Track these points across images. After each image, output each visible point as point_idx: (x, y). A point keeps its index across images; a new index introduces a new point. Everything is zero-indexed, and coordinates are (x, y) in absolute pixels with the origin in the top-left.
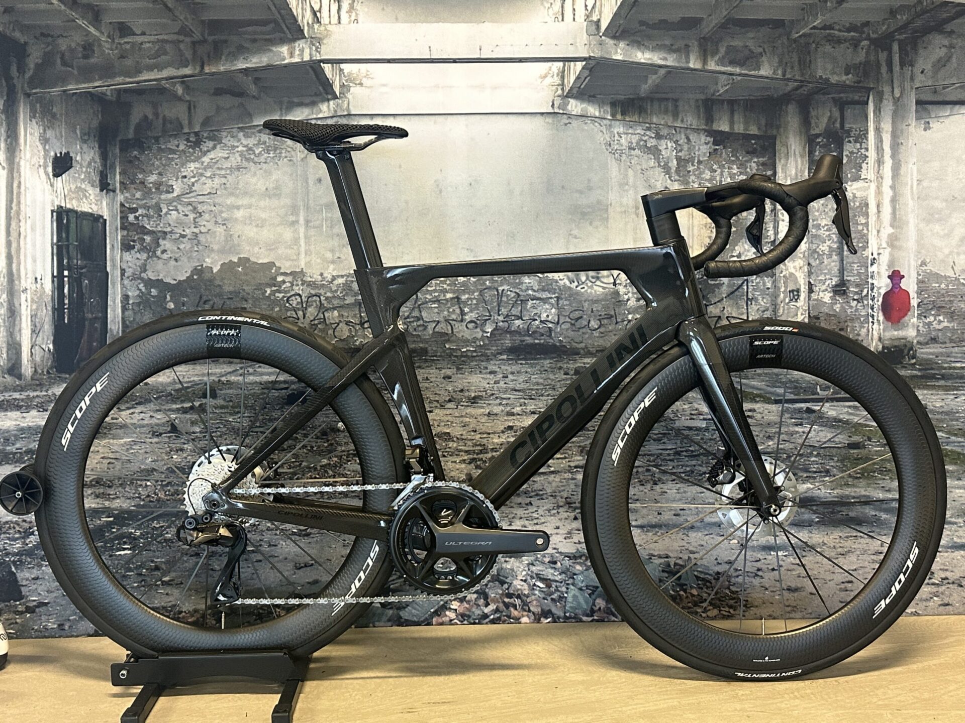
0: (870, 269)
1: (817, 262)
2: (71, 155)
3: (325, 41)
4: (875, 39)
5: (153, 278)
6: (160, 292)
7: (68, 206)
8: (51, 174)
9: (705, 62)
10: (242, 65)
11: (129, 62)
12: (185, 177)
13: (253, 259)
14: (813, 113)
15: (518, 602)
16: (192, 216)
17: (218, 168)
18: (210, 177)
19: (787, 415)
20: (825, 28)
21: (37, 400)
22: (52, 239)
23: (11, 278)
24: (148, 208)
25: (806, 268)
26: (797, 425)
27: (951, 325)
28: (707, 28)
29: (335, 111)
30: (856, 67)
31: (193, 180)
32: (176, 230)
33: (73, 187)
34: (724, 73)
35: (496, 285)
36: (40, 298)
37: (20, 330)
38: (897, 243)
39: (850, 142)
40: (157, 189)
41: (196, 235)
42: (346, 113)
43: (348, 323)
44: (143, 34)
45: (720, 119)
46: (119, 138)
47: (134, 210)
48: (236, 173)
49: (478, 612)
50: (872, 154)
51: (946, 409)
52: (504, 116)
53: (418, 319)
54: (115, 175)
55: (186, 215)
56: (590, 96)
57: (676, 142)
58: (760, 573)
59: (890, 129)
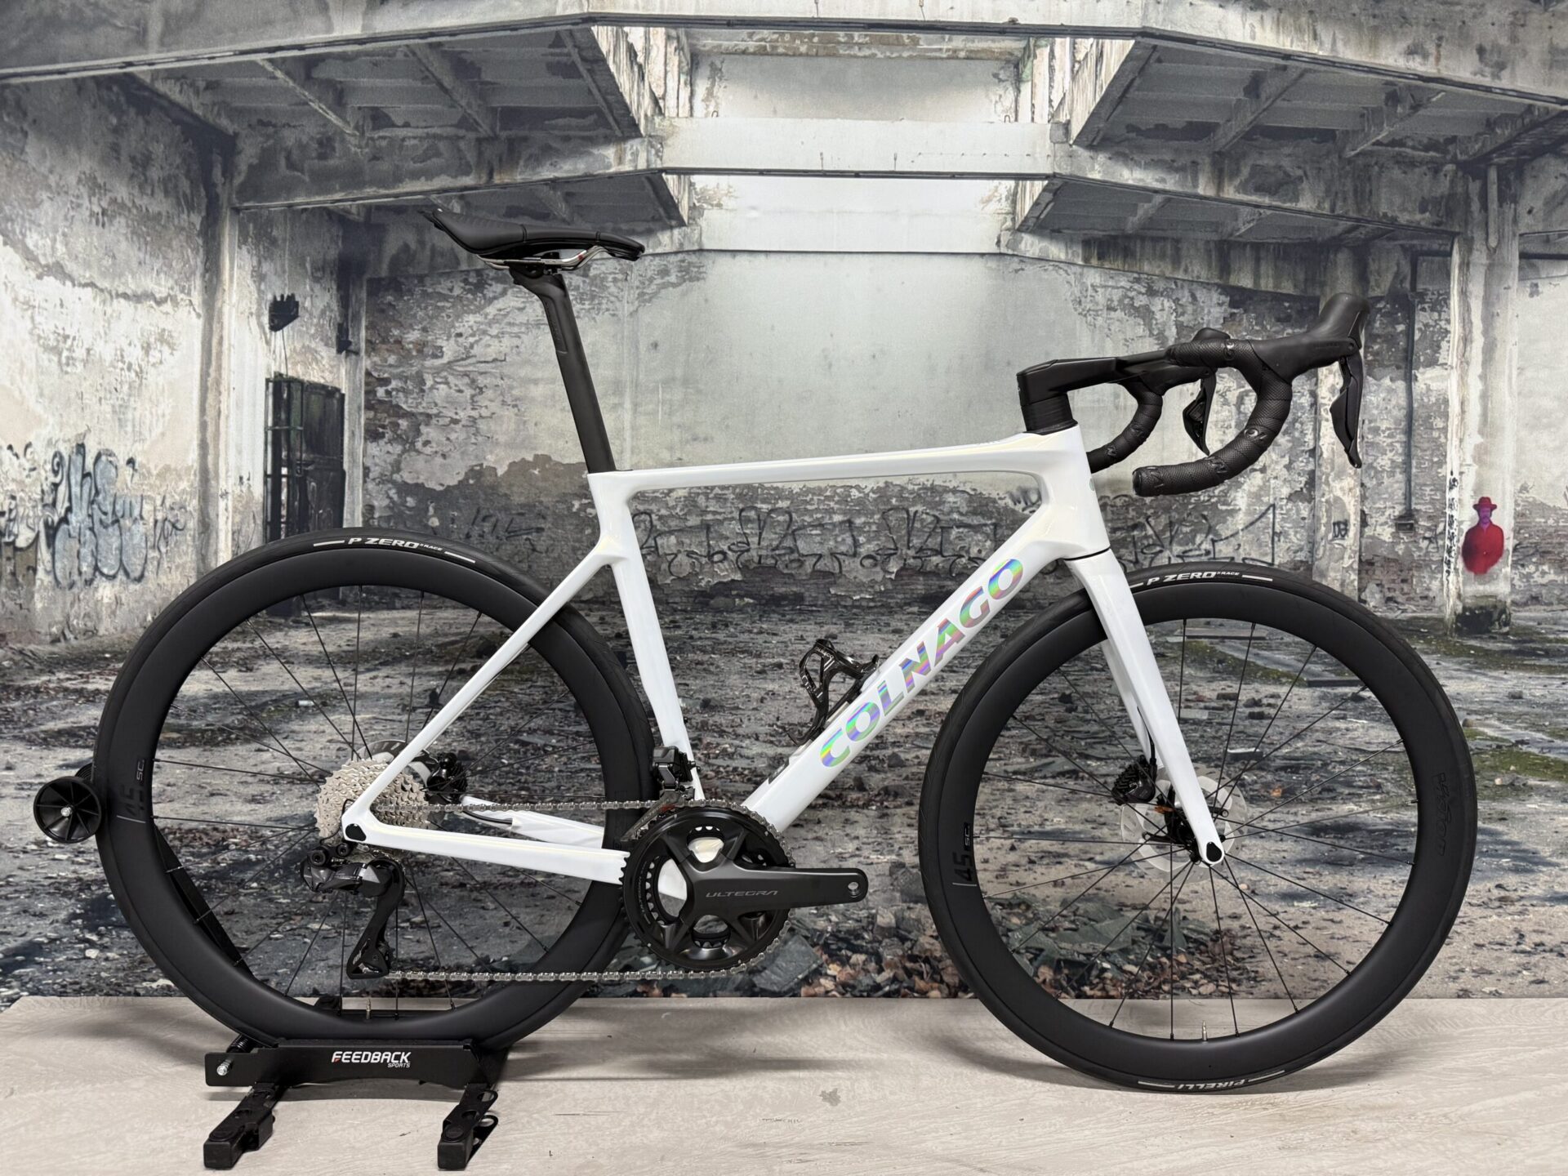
0: (1448, 495)
1: (1374, 482)
2: (298, 298)
3: (669, 142)
4: (1465, 162)
5: (410, 481)
6: (420, 501)
7: (291, 373)
8: (267, 327)
9: (1220, 187)
10: (547, 173)
11: (385, 166)
12: (460, 335)
13: (555, 458)
14: (1373, 267)
15: (925, 968)
16: (468, 392)
17: (510, 324)
18: (497, 336)
19: (1325, 705)
20: (1393, 143)
21: (238, 654)
22: (266, 422)
23: (206, 476)
24: (405, 379)
25: (1358, 491)
26: (1338, 718)
27: (1559, 579)
28: (1225, 137)
29: (681, 245)
30: (1437, 202)
31: (472, 340)
32: (445, 412)
33: (298, 346)
34: (1247, 204)
35: (906, 504)
36: (247, 505)
37: (216, 553)
38: (1487, 458)
39: (1423, 309)
40: (420, 351)
41: (474, 420)
42: (696, 247)
43: (689, 554)
44: (407, 125)
45: (1240, 269)
46: (367, 276)
47: (385, 382)
48: (535, 331)
49: (866, 981)
50: (1455, 328)
51: (1549, 699)
52: (926, 257)
53: (792, 550)
54: (359, 330)
55: (460, 391)
56: (1053, 231)
57: (1176, 301)
58: (1277, 933)
59: (1482, 294)
